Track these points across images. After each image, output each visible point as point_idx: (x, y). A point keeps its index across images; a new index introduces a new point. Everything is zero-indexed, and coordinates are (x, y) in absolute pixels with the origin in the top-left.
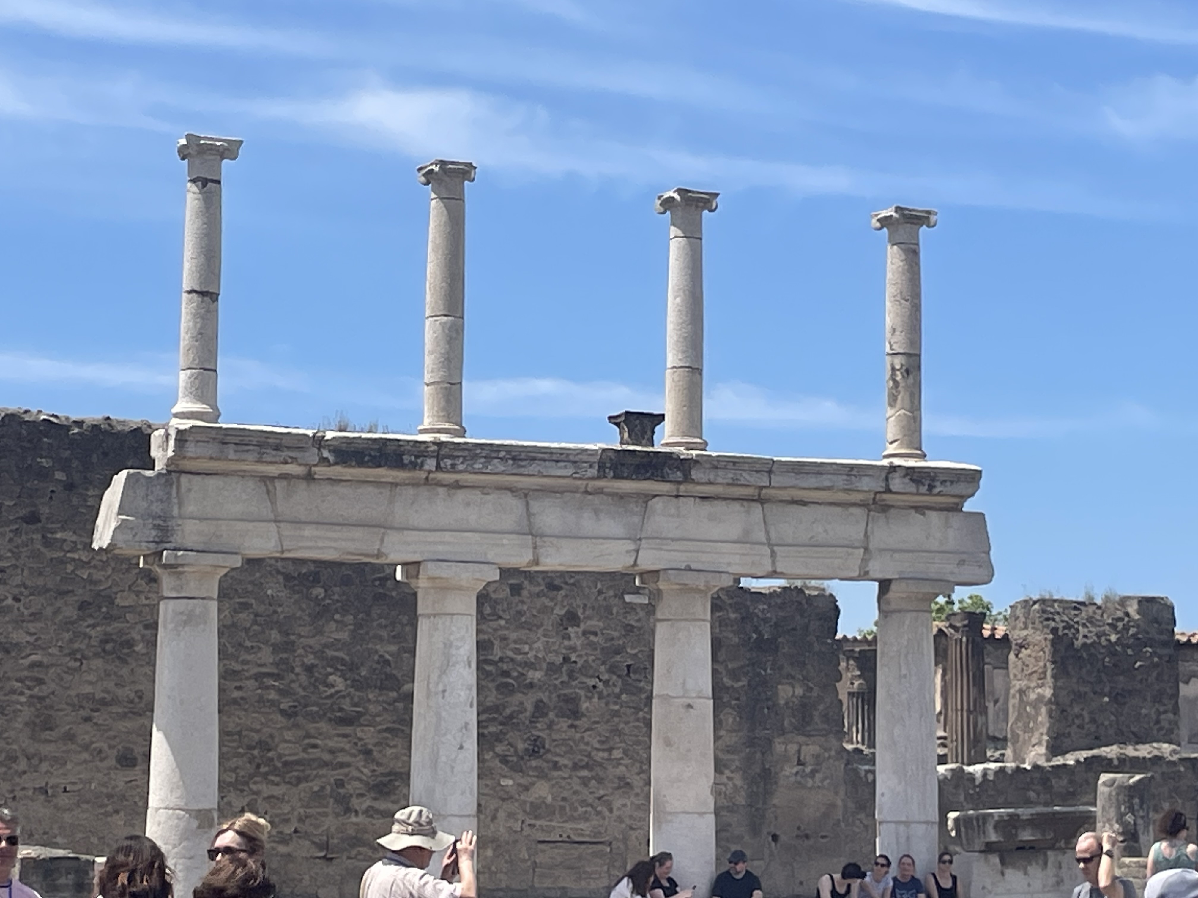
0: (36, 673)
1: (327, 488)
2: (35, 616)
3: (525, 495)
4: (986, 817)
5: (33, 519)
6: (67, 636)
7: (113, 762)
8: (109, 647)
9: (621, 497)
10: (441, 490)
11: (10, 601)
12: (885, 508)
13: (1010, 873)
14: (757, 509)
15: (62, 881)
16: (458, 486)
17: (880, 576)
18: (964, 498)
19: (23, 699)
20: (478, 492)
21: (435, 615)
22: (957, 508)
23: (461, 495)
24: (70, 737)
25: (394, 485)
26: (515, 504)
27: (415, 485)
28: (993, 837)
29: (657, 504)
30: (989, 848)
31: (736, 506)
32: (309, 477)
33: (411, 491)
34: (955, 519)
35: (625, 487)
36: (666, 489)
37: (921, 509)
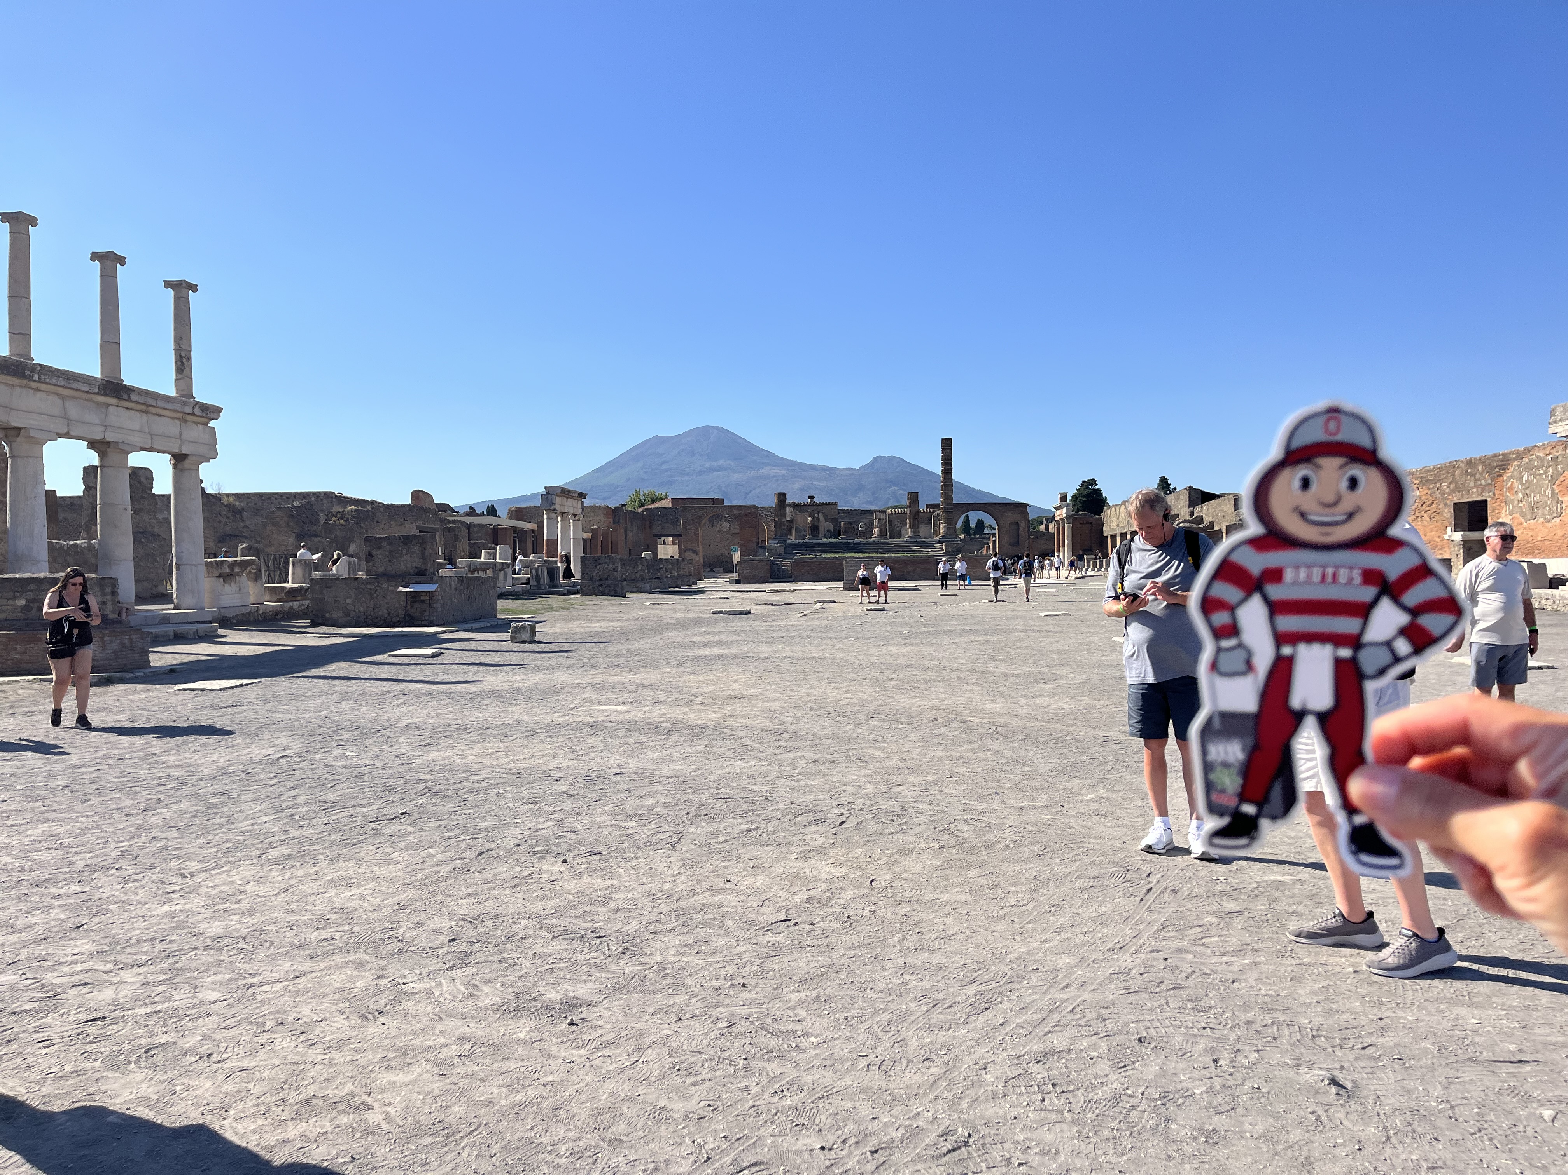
3: (63, 398)
9: (99, 404)
10: (31, 391)
12: (186, 421)
13: (226, 585)
14: (145, 416)
16: (38, 390)
17: (184, 452)
18: (211, 419)
20: (44, 394)
21: (27, 457)
22: (209, 424)
23: (39, 394)
25: (13, 386)
26: (59, 401)
27: (21, 387)
28: (227, 570)
29: (111, 409)
30: (220, 575)
31: (138, 414)
33: (18, 389)
34: (207, 429)
35: (101, 399)
36: (114, 401)
37: (197, 423)
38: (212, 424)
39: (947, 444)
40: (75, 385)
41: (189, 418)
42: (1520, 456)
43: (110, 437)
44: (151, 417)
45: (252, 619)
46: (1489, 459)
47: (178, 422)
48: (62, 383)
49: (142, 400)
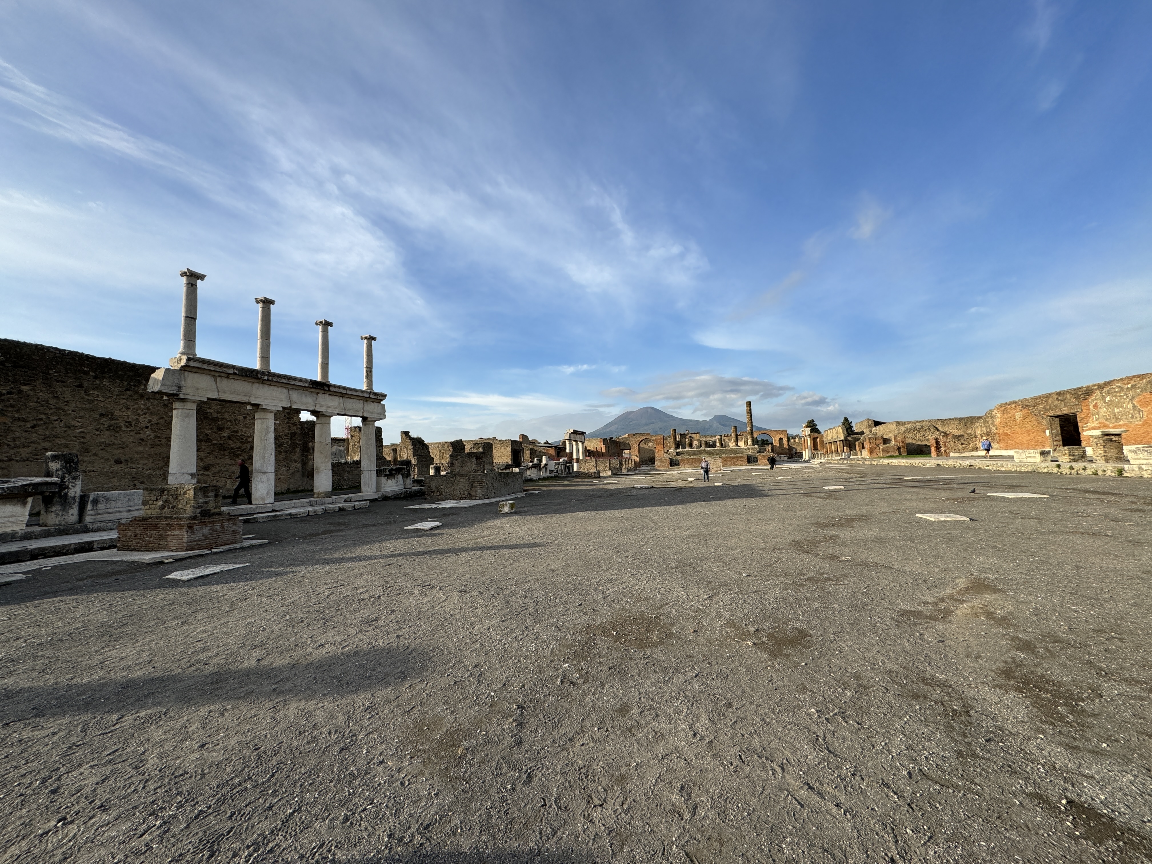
0: (82, 435)
1: (233, 381)
2: (81, 417)
3: (288, 389)
4: (386, 469)
5: (81, 386)
6: (95, 424)
7: (113, 462)
8: (111, 428)
9: (312, 392)
10: (266, 386)
11: (70, 412)
12: (367, 401)
13: (389, 480)
14: (341, 398)
15: (210, 494)
16: (271, 385)
17: (365, 416)
18: (382, 400)
19: (76, 443)
20: (276, 387)
21: (263, 419)
22: (380, 403)
23: (272, 387)
24: (95, 455)
25: (253, 382)
26: (285, 391)
28: (388, 473)
29: (320, 395)
30: (385, 476)
31: (337, 397)
32: (228, 377)
33: (258, 385)
34: (380, 405)
35: (313, 390)
36: (322, 392)
37: (373, 402)
38: (382, 403)
39: (749, 404)
40: (293, 382)
41: (368, 399)
42: (1101, 387)
43: (317, 409)
44: (345, 399)
45: (402, 496)
46: (1075, 390)
47: (361, 401)
48: (285, 381)
49: (337, 390)
